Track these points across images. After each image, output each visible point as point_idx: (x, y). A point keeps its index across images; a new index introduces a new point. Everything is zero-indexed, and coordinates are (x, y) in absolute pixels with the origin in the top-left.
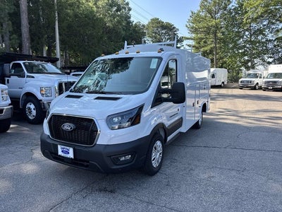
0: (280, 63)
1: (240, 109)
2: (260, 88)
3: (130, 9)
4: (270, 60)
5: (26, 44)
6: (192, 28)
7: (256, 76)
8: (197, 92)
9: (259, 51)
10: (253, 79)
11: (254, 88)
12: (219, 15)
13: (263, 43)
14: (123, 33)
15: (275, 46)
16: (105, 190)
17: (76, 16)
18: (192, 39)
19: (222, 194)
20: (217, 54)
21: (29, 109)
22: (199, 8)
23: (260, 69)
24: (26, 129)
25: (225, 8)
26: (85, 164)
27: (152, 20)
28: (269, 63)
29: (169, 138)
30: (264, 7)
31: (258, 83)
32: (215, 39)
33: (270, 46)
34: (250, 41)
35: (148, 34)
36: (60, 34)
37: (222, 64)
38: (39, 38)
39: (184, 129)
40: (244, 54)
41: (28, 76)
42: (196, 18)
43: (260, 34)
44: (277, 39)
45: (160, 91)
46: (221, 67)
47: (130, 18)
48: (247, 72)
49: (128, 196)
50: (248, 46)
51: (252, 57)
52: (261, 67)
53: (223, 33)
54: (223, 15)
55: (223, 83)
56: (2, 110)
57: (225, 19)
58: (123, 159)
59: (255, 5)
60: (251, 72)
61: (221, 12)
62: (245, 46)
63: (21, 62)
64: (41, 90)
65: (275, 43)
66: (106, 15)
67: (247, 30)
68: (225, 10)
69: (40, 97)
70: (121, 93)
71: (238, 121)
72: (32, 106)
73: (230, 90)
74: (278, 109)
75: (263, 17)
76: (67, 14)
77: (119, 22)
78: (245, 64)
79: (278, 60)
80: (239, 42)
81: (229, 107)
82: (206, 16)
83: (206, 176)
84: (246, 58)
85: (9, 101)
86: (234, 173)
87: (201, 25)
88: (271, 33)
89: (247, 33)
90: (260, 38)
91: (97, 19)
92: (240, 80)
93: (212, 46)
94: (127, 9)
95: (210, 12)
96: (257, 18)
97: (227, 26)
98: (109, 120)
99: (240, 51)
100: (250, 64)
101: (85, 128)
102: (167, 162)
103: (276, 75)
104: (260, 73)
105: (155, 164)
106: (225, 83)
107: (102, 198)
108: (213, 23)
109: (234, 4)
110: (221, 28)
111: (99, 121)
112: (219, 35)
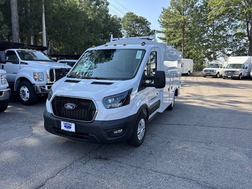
0: (238, 56)
1: (205, 94)
2: (221, 77)
3: (108, 4)
4: (230, 52)
5: (16, 33)
6: (164, 22)
7: (217, 66)
8: (172, 79)
9: (220, 44)
10: (215, 69)
11: (216, 77)
12: (187, 11)
13: (224, 37)
14: (103, 25)
15: (234, 41)
16: (100, 158)
17: (61, 9)
18: (163, 32)
19: (195, 160)
20: (184, 46)
21: (23, 91)
22: (170, 5)
23: (221, 60)
24: (20, 110)
25: (192, 6)
26: (85, 136)
27: (127, 14)
28: (229, 55)
29: (150, 117)
30: (225, 6)
31: (219, 72)
32: (183, 33)
33: (230, 40)
34: (213, 36)
35: (124, 26)
36: (46, 26)
37: (189, 55)
38: (28, 29)
39: (161, 110)
40: (207, 47)
41: (22, 63)
42: (167, 14)
43: (222, 29)
44: (236, 34)
45: (144, 78)
46: (188, 58)
47: (108, 11)
48: (210, 63)
49: (120, 162)
50: (211, 39)
51: (215, 49)
52: (222, 58)
53: (190, 28)
54: (190, 11)
55: (189, 71)
56: (2, 92)
57: (192, 16)
58: (116, 132)
59: (218, 4)
60: (213, 62)
61: (188, 9)
62: (208, 40)
63: (15, 50)
64: (34, 76)
65: (234, 38)
66: (88, 9)
67: (211, 26)
68: (192, 8)
69: (33, 81)
70: (112, 79)
71: (203, 104)
72: (26, 90)
73: (195, 78)
74: (236, 94)
75: (224, 15)
76: (53, 8)
77: (99, 15)
78: (208, 55)
79: (236, 52)
80: (203, 36)
81: (195, 92)
82: (175, 13)
83: (181, 147)
84: (209, 50)
85: (7, 85)
86: (202, 145)
87: (171, 20)
88: (231, 29)
89: (210, 29)
90: (221, 33)
91: (80, 12)
92: (204, 69)
93: (180, 39)
94: (105, 4)
95: (179, 9)
96: (219, 16)
97: (194, 22)
98: (105, 101)
99: (204, 44)
100: (212, 56)
101: (85, 107)
102: (148, 137)
103: (234, 66)
104: (221, 63)
105: (140, 138)
106: (191, 72)
107: (99, 164)
108: (182, 19)
109: (200, 3)
110: (189, 23)
111: (97, 102)
112: (187, 29)
